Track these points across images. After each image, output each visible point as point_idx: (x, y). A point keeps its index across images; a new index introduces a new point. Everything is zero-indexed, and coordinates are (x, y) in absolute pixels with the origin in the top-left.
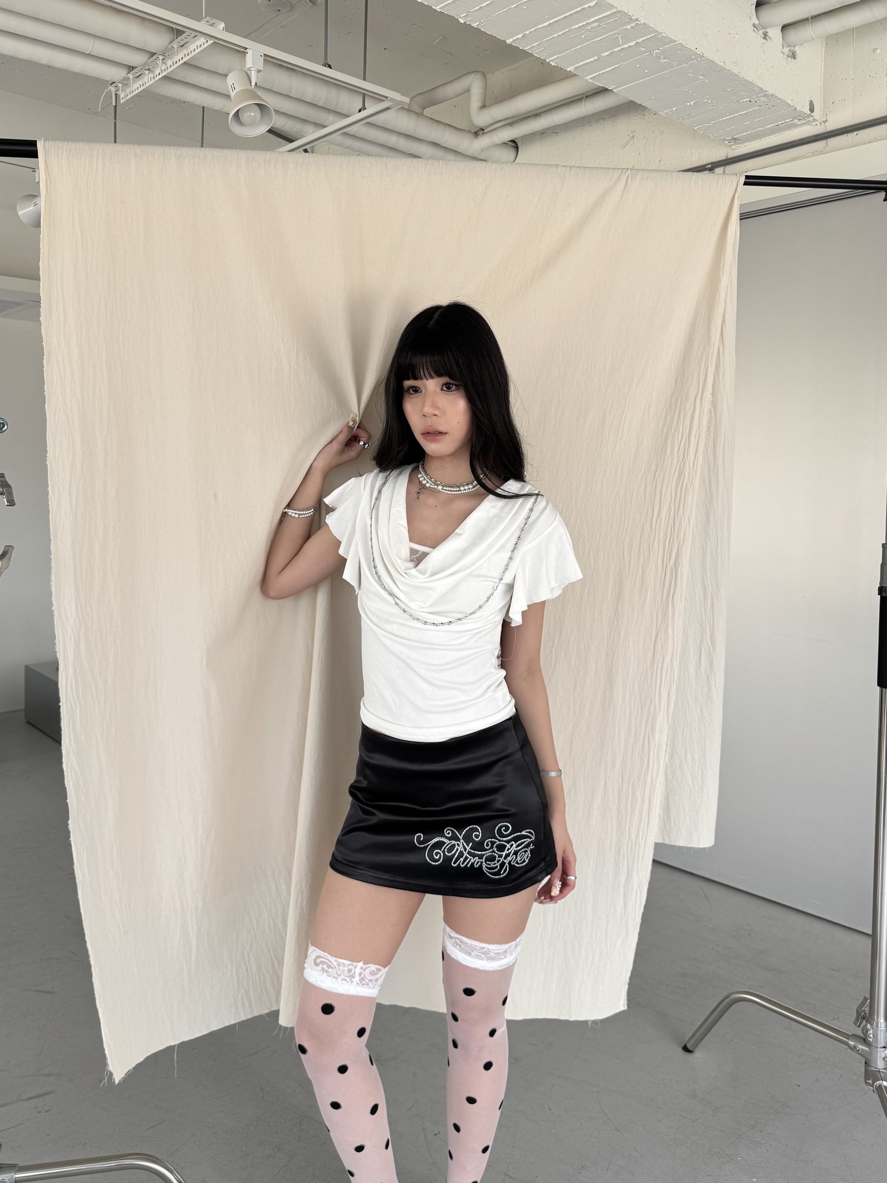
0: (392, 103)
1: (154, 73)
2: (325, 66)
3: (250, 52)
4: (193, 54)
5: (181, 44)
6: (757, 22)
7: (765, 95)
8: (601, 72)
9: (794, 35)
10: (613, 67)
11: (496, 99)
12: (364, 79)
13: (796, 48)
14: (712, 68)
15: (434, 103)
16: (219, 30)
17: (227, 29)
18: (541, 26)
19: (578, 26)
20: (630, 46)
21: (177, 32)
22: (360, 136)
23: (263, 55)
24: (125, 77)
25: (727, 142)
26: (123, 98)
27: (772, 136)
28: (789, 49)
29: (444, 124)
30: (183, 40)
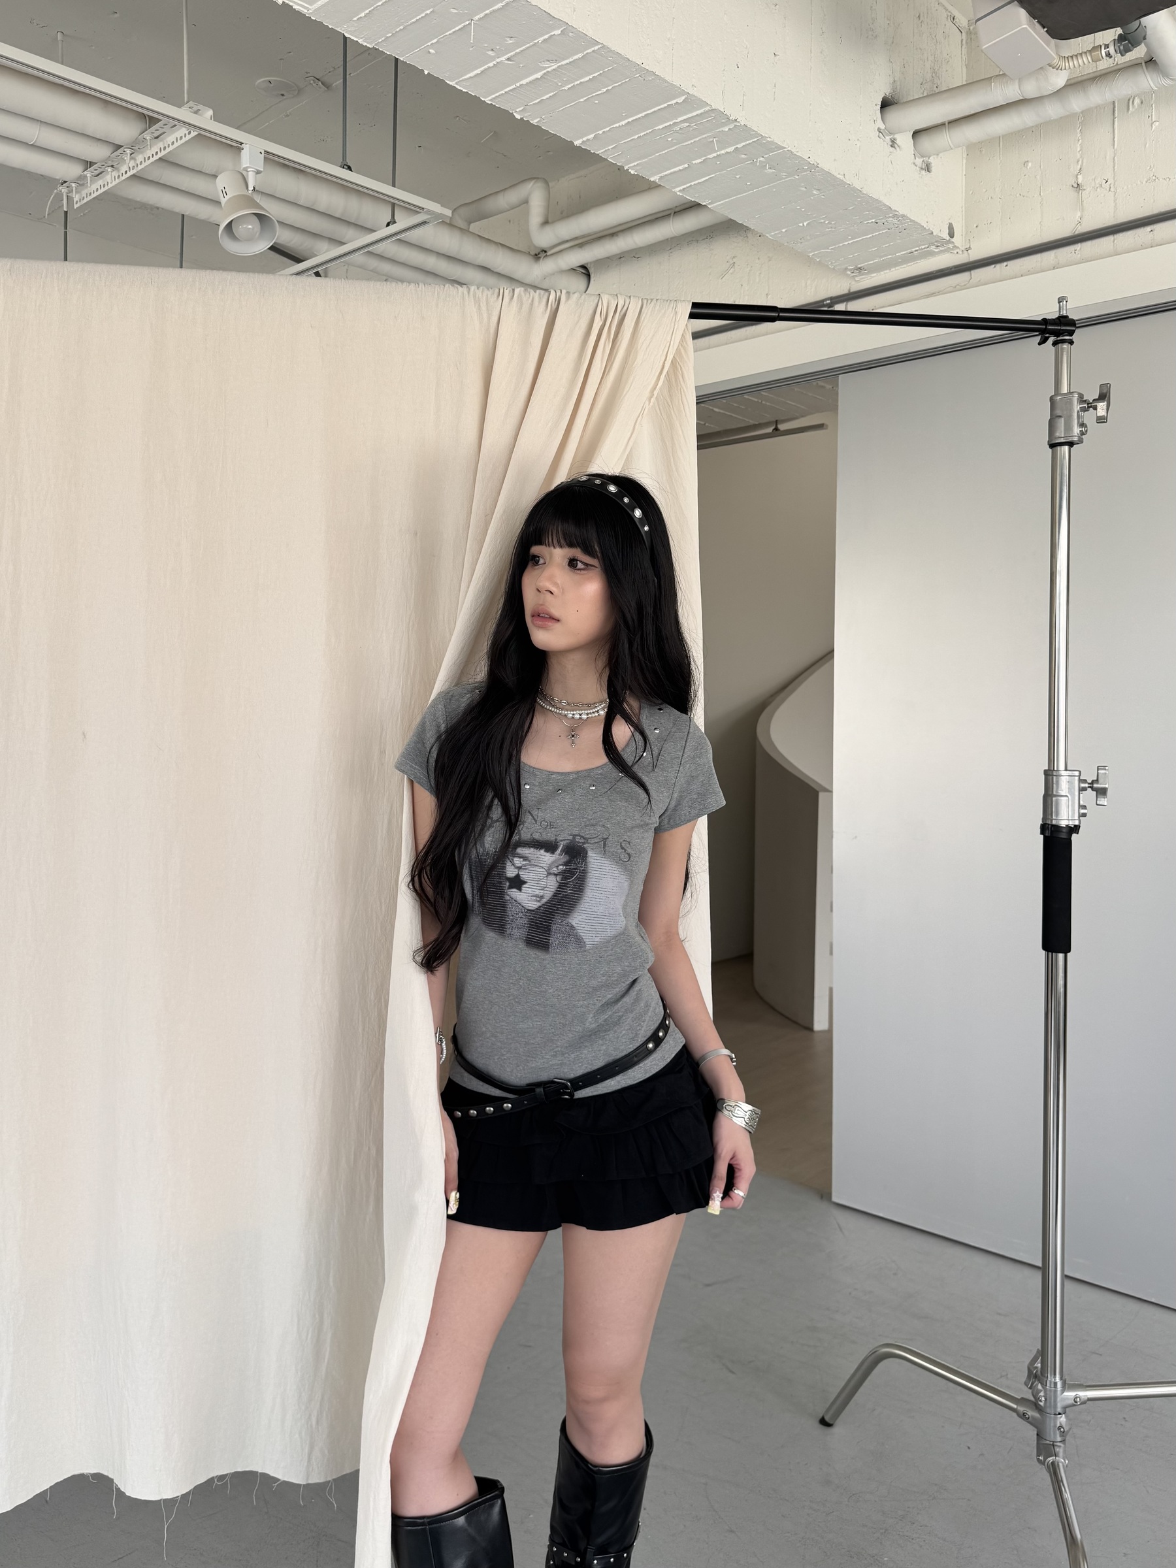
0: (429, 216)
1: (119, 171)
2: (343, 168)
3: (246, 148)
4: (172, 148)
5: (156, 135)
6: (882, 127)
7: (895, 216)
8: (692, 184)
9: (927, 142)
10: (707, 178)
11: (562, 213)
12: (394, 185)
13: (931, 158)
14: (829, 181)
15: (482, 216)
16: (206, 119)
17: (216, 118)
18: (617, 125)
19: (664, 126)
20: (727, 152)
21: (149, 119)
22: (389, 256)
23: (263, 152)
24: (81, 175)
25: (849, 273)
26: (77, 203)
27: (905, 266)
28: (922, 159)
29: (496, 243)
30: (158, 130)
